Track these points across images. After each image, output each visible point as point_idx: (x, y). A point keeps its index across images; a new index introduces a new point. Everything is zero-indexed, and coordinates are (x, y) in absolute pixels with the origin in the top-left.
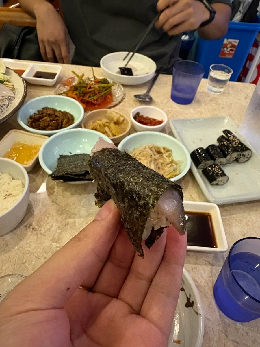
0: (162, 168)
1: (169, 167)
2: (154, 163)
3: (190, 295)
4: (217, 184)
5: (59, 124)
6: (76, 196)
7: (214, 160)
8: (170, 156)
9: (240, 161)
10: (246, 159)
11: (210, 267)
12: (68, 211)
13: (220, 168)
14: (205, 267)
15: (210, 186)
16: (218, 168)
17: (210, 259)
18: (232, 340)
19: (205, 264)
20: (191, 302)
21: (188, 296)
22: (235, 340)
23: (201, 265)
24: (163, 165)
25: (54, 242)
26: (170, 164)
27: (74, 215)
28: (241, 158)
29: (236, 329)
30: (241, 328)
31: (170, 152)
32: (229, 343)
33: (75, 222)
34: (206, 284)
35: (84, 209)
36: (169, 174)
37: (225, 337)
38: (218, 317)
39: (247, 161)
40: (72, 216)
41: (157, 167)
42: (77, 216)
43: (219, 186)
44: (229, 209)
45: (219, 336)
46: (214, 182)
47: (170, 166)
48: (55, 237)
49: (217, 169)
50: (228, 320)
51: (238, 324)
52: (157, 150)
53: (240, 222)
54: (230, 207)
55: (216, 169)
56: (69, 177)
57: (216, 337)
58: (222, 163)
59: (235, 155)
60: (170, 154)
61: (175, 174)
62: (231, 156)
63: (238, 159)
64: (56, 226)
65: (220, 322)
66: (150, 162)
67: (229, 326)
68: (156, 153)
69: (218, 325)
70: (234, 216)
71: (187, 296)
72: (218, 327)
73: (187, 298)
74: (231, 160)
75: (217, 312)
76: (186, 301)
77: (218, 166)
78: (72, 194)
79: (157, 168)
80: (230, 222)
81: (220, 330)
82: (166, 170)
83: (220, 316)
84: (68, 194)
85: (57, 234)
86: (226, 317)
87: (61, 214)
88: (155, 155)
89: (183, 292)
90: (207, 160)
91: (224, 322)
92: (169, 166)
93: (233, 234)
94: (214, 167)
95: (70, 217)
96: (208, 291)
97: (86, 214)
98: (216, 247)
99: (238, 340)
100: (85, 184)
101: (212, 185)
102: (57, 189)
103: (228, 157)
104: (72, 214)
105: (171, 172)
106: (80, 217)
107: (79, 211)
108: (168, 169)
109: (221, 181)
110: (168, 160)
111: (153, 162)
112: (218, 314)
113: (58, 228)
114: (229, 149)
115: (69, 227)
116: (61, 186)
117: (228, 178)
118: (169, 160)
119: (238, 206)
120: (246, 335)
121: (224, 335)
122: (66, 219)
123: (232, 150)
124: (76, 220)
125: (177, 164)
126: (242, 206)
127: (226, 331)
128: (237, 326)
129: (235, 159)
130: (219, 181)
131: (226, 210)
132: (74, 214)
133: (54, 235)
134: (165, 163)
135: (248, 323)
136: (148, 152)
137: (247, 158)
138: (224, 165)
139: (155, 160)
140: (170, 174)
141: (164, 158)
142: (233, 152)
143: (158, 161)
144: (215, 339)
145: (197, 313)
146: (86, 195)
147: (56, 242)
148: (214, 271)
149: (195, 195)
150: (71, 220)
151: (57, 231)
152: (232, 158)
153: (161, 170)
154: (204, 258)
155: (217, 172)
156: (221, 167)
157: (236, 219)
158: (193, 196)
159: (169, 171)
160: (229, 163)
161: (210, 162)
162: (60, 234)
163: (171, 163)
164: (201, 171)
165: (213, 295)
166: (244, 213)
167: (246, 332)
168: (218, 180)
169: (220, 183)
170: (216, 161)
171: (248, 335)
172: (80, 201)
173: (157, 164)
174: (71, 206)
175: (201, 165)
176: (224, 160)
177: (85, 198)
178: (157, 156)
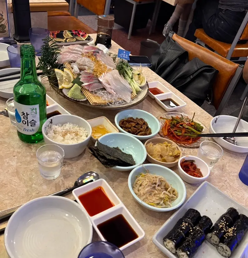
5: (137, 131)
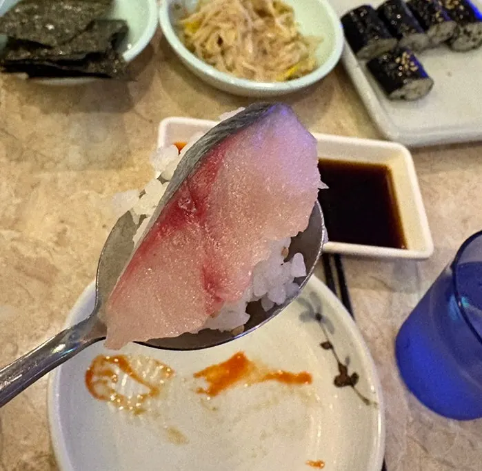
0: (271, 53)
1: (291, 51)
2: (253, 40)
3: (348, 360)
4: (403, 98)
6: (56, 116)
7: (399, 37)
8: (289, 23)
9: (455, 45)
10: (472, 44)
11: (385, 293)
12: (36, 152)
13: (413, 59)
14: (374, 293)
15: (386, 103)
16: (408, 57)
17: (387, 274)
18: (439, 460)
19: (375, 288)
20: (350, 373)
21: (343, 362)
22: (446, 458)
23: (364, 288)
24: (275, 45)
25: (5, 229)
26: (293, 44)
27: (52, 163)
28: (460, 40)
29: (446, 433)
30: (458, 433)
31: (289, 14)
32: (431, 465)
33: (55, 180)
34: (377, 334)
35: (76, 147)
36: (289, 68)
37: (423, 451)
38: (406, 407)
39: (474, 48)
40: (47, 166)
41: (259, 50)
42: (60, 166)
43: (408, 103)
44: (428, 159)
45: (408, 449)
46: (397, 93)
47: (294, 48)
48: (7, 214)
49: (406, 59)
50: (429, 416)
51: (453, 425)
52: (259, 7)
53: (456, 190)
54: (432, 154)
55: (403, 60)
56: (44, 66)
57: (402, 454)
58: (416, 45)
59: (448, 27)
60: (288, 19)
61: (303, 68)
62: (438, 29)
63: (452, 41)
64: (7, 187)
65: (411, 419)
66: (244, 36)
67: (431, 428)
68: (255, 15)
69: (405, 425)
70: (441, 175)
71: (338, 360)
72: (407, 429)
73: (340, 365)
74: (437, 40)
75: (403, 396)
76: (337, 373)
77: (408, 53)
78: (46, 112)
79: (261, 53)
80: (432, 189)
81: (411, 438)
82: (282, 58)
83: (411, 405)
84: (35, 110)
85: (12, 209)
86: (423, 407)
87: (18, 160)
88: (254, 20)
89: (330, 351)
90: (382, 36)
91: (419, 419)
92: (289, 47)
93: (440, 217)
94: (400, 55)
95: (42, 167)
96: (383, 348)
97: (83, 161)
98: (405, 248)
99: (450, 459)
100: (76, 87)
101: (391, 99)
102: (6, 96)
103: (432, 32)
104: (48, 161)
105: (294, 62)
106: (68, 168)
107: (65, 154)
108: (288, 57)
109: (415, 90)
110: (286, 33)
111: (250, 36)
112: (405, 402)
113: (12, 192)
114: (435, 12)
115: (40, 191)
116: (15, 90)
117: (432, 83)
118: (290, 32)
119: (450, 152)
120: (470, 448)
121: (419, 448)
122: (31, 172)
123: (441, 16)
124: (59, 175)
125: (307, 45)
126: (461, 153)
127: (424, 438)
128: (449, 427)
129: (445, 38)
130: (409, 90)
131: (424, 161)
132: (51, 159)
133: (6, 209)
134: (280, 41)
135: (474, 420)
136: (237, 10)
137: (474, 40)
138: (422, 50)
139: (255, 31)
140: (293, 69)
141: (278, 28)
142: (445, 20)
143: (263, 35)
144: (399, 458)
145: (366, 401)
146: (80, 115)
147: (12, 228)
148: (396, 302)
149: (348, 122)
150: (45, 176)
151: (11, 202)
152: (439, 34)
153: (270, 57)
154: (370, 273)
155: (406, 66)
156: (416, 55)
157: (445, 183)
158: (343, 124)
159: (290, 62)
160: (431, 46)
161: (389, 43)
162: (19, 207)
163: (293, 40)
164: (364, 62)
165: (394, 359)
166: (464, 168)
167: (470, 441)
168: (408, 86)
169: (412, 95)
170: (401, 41)
171: (474, 450)
172: (66, 128)
173: (261, 42)
174: (43, 141)
175: (366, 48)
176: (420, 39)
177: (79, 120)
178: (260, 22)
